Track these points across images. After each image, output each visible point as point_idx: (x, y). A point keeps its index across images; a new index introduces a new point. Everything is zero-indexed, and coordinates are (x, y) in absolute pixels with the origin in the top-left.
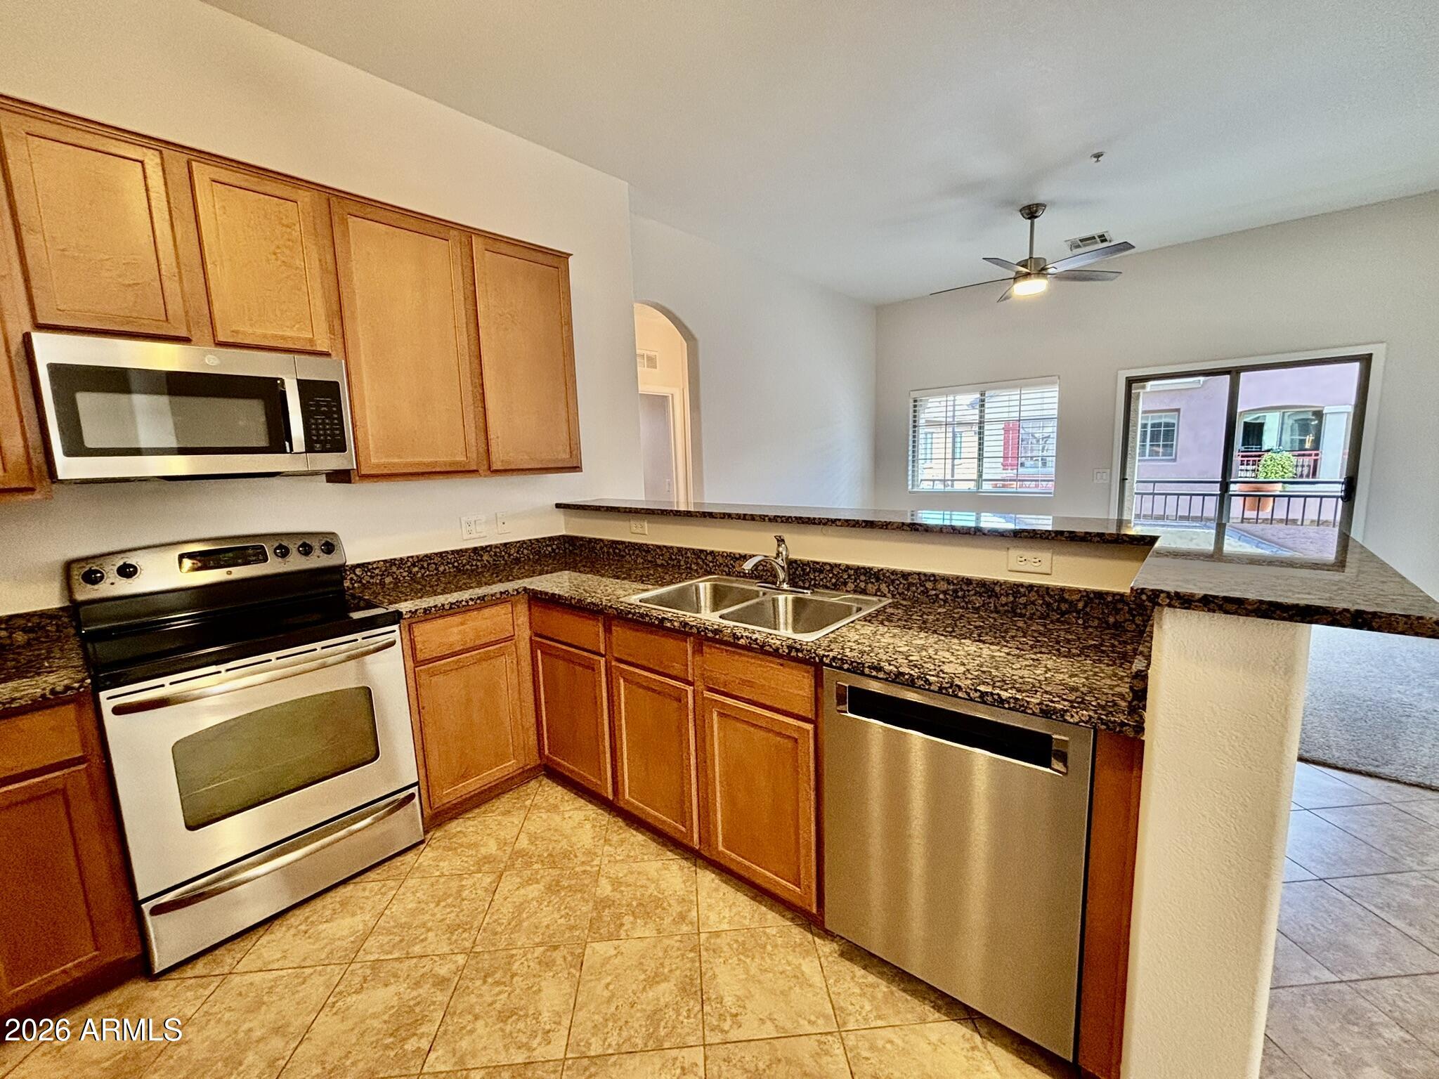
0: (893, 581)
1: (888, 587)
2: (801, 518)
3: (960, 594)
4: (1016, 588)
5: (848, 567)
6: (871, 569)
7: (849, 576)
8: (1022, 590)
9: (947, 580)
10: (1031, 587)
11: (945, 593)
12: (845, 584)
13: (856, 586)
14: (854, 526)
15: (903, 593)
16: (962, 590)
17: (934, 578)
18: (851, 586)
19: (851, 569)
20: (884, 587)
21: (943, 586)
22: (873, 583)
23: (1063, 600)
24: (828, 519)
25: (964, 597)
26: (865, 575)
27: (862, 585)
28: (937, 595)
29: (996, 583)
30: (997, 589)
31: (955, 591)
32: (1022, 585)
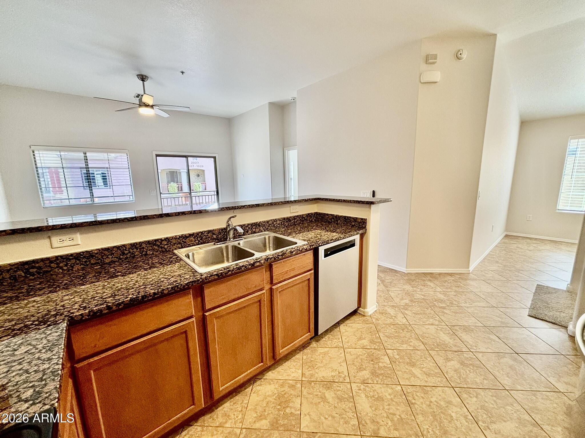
0: (264, 225)
1: (263, 228)
2: (229, 207)
3: (283, 223)
4: (294, 218)
5: (248, 225)
6: (257, 223)
7: (249, 228)
8: (296, 217)
9: (279, 220)
10: (297, 216)
11: (279, 224)
12: (247, 232)
13: (252, 231)
14: (252, 207)
15: (268, 228)
16: (283, 222)
17: (275, 220)
18: (250, 232)
19: (250, 225)
20: (261, 228)
21: (278, 222)
22: (258, 228)
23: (303, 218)
24: (241, 206)
25: (284, 224)
26: (255, 225)
27: (254, 230)
28: (277, 226)
29: (290, 217)
30: (291, 219)
31: (281, 223)
32: (295, 216)
